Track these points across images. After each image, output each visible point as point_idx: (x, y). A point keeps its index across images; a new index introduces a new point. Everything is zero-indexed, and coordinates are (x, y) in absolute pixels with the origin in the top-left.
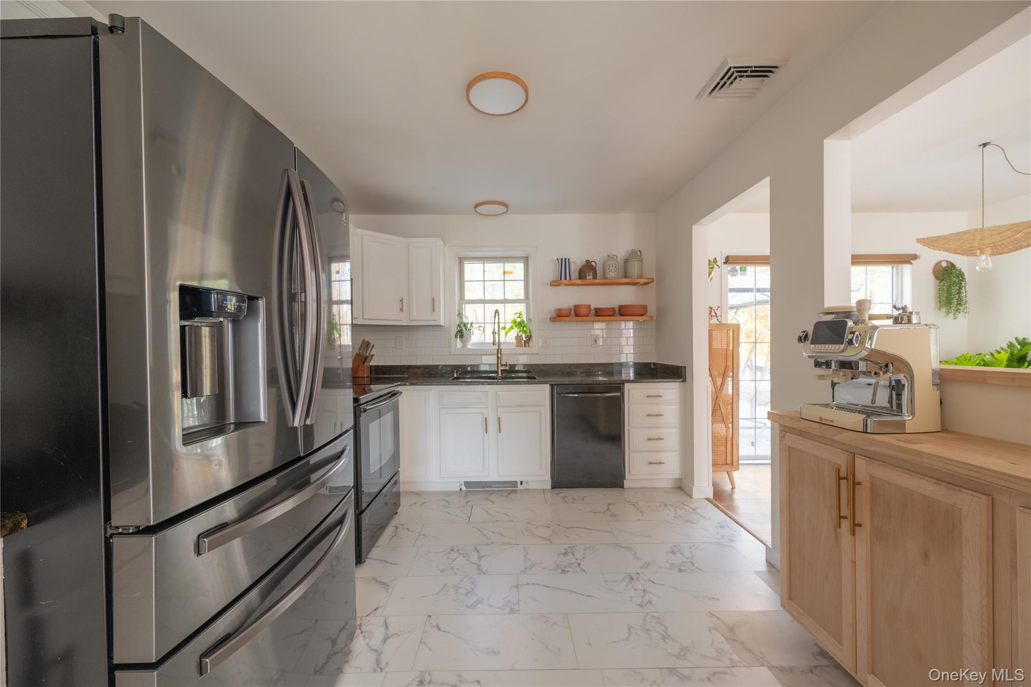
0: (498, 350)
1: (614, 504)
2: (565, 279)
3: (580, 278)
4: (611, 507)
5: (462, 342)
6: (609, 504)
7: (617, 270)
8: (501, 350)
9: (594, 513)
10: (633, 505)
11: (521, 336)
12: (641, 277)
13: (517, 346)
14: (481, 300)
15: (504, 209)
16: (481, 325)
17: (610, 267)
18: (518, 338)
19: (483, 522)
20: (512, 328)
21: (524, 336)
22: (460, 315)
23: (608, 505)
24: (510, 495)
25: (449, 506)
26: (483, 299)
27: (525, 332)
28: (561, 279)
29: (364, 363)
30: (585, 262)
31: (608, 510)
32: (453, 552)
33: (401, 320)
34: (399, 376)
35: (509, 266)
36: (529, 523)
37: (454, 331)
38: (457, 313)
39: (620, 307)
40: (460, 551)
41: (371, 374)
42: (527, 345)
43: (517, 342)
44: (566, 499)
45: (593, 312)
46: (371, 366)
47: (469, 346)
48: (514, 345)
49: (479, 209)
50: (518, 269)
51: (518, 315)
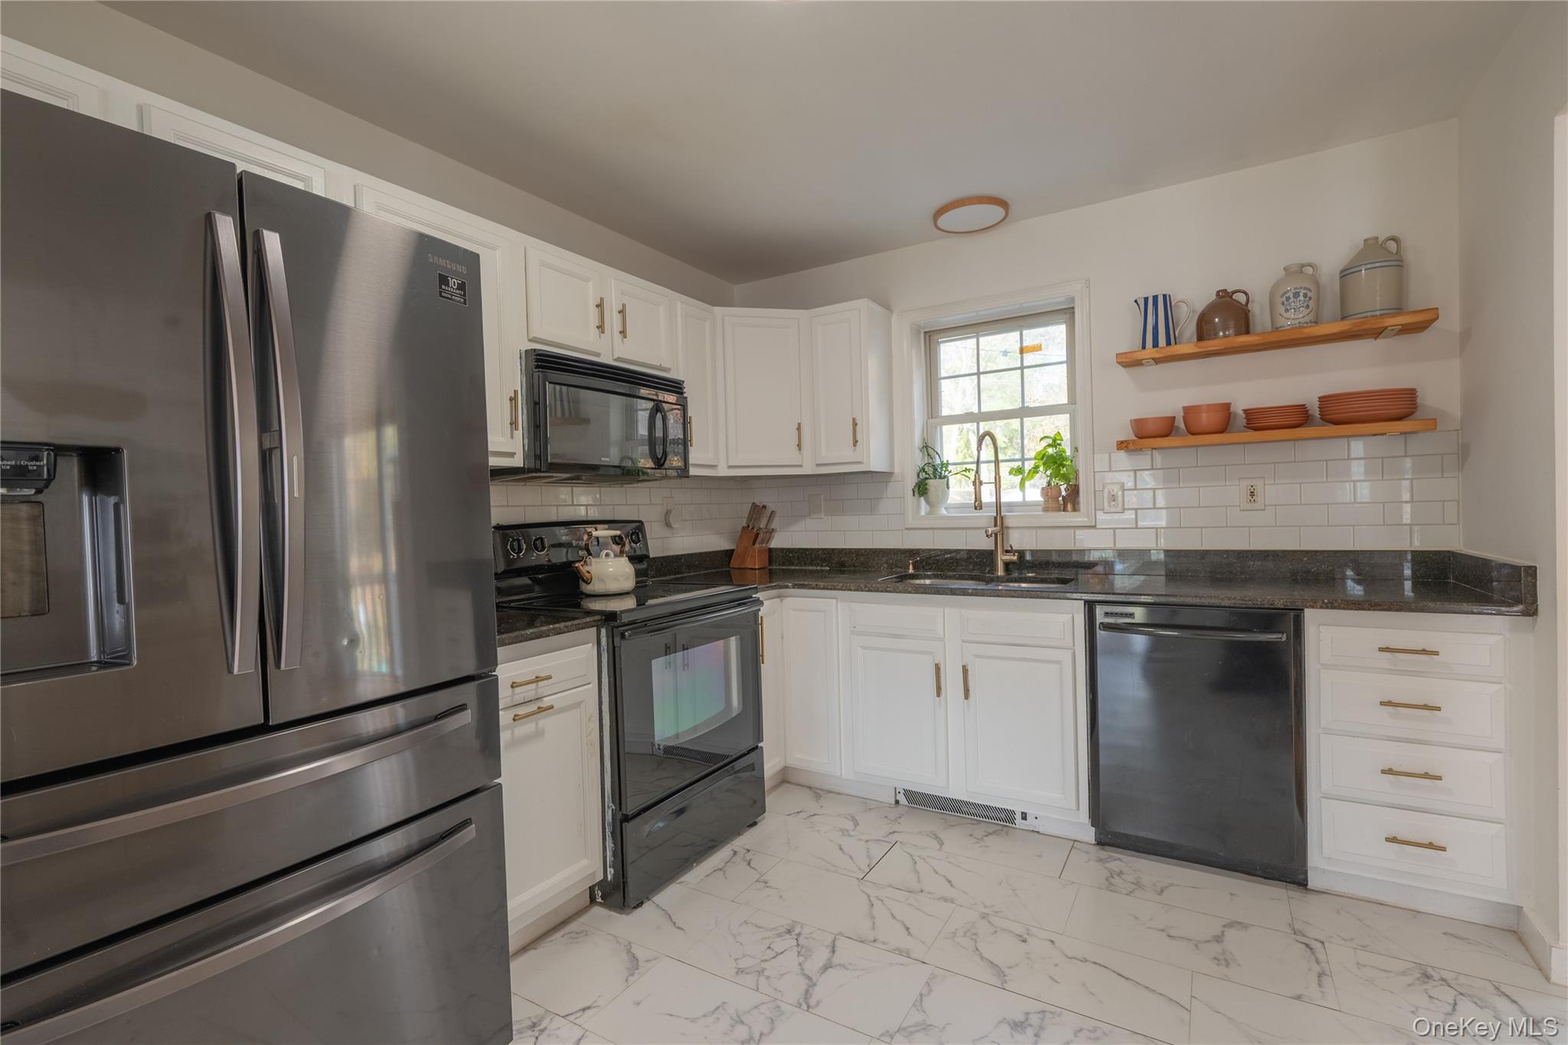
0: (996, 518)
1: (1244, 926)
2: (1155, 345)
3: (1201, 337)
4: (1230, 933)
5: (928, 502)
6: (1230, 925)
7: (1311, 304)
8: (1002, 518)
9: (1169, 936)
10: (1307, 945)
11: (1058, 486)
12: (1399, 310)
13: (1046, 510)
14: (972, 414)
15: (999, 212)
16: (969, 466)
17: (1288, 299)
18: (1049, 491)
19: (890, 886)
20: (1035, 470)
21: (1063, 488)
22: (927, 448)
23: (1224, 926)
24: (991, 837)
25: (852, 833)
26: (975, 410)
27: (1065, 478)
28: (1144, 347)
29: (754, 543)
30: (1214, 297)
31: (1218, 939)
32: (788, 936)
33: (801, 466)
34: (814, 568)
35: (1032, 336)
36: (984, 916)
37: (911, 481)
38: (918, 442)
39: (1324, 400)
40: (802, 941)
41: (770, 563)
42: (1069, 506)
43: (1046, 501)
44: (1117, 881)
45: (1242, 420)
46: (770, 550)
47: (944, 512)
48: (1040, 508)
49: (943, 221)
50: (1053, 338)
51: (1050, 441)
